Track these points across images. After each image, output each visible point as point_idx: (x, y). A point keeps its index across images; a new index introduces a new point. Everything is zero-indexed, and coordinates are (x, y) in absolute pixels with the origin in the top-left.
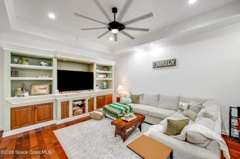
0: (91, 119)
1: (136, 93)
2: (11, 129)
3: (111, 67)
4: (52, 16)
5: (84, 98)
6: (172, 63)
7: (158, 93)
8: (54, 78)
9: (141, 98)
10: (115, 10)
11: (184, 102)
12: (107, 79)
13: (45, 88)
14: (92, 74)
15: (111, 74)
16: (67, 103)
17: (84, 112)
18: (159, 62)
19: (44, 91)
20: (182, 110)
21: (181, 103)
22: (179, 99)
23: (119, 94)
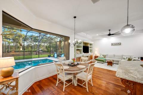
1: (105, 54)
6: (120, 44)
7: (114, 54)
8: (82, 49)
9: (106, 56)
13: (79, 52)
15: (92, 47)
18: (114, 43)
21: (123, 57)
22: (122, 56)
23: (95, 55)
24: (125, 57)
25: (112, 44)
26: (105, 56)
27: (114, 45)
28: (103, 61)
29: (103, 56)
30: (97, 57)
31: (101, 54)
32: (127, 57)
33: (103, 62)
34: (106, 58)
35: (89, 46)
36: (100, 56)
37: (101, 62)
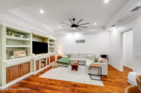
0: (52, 68)
1: (69, 53)
2: (7, 83)
3: (54, 40)
4: (42, 11)
5: (44, 58)
7: (78, 53)
9: (71, 55)
10: (74, 20)
11: (89, 55)
12: (52, 47)
13: (24, 53)
14: (47, 44)
15: (54, 44)
16: (38, 61)
17: (45, 66)
18: (79, 40)
19: (23, 55)
20: (89, 58)
21: (88, 56)
22: (87, 54)
23: (59, 55)
24: (89, 56)
25: (77, 42)
26: (69, 56)
27: (78, 42)
28: (67, 63)
29: (67, 56)
30: (61, 57)
31: (65, 54)
32: (91, 55)
33: (66, 66)
34: (71, 59)
35: (49, 42)
36: (64, 55)
37: (65, 65)
